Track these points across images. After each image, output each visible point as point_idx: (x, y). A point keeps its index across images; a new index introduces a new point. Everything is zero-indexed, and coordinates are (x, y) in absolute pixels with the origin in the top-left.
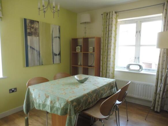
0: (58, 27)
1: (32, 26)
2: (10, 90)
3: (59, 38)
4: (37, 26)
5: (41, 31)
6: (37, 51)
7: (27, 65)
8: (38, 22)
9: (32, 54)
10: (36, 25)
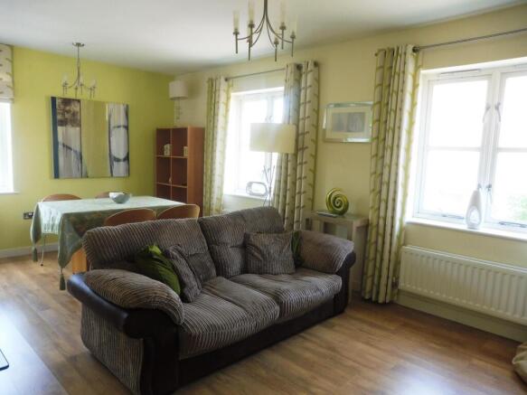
0: (122, 108)
1: (68, 108)
2: (25, 214)
3: (127, 127)
4: (77, 109)
5: (85, 117)
6: (76, 152)
7: (57, 175)
8: (79, 101)
9: (67, 156)
10: (74, 107)
